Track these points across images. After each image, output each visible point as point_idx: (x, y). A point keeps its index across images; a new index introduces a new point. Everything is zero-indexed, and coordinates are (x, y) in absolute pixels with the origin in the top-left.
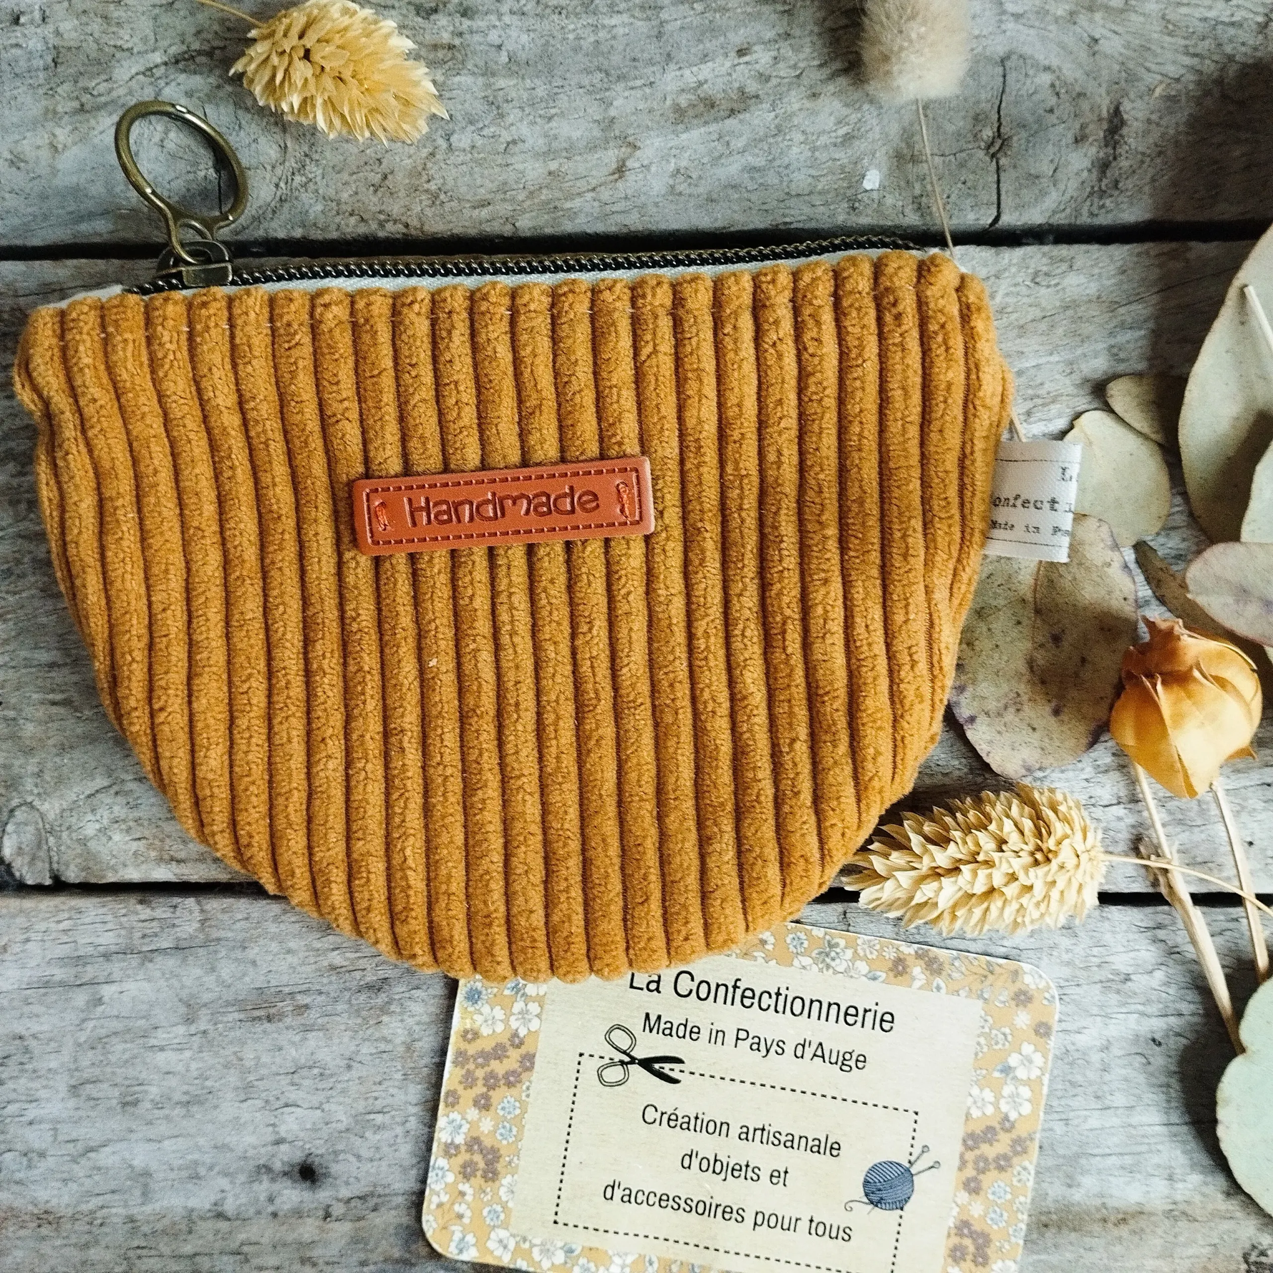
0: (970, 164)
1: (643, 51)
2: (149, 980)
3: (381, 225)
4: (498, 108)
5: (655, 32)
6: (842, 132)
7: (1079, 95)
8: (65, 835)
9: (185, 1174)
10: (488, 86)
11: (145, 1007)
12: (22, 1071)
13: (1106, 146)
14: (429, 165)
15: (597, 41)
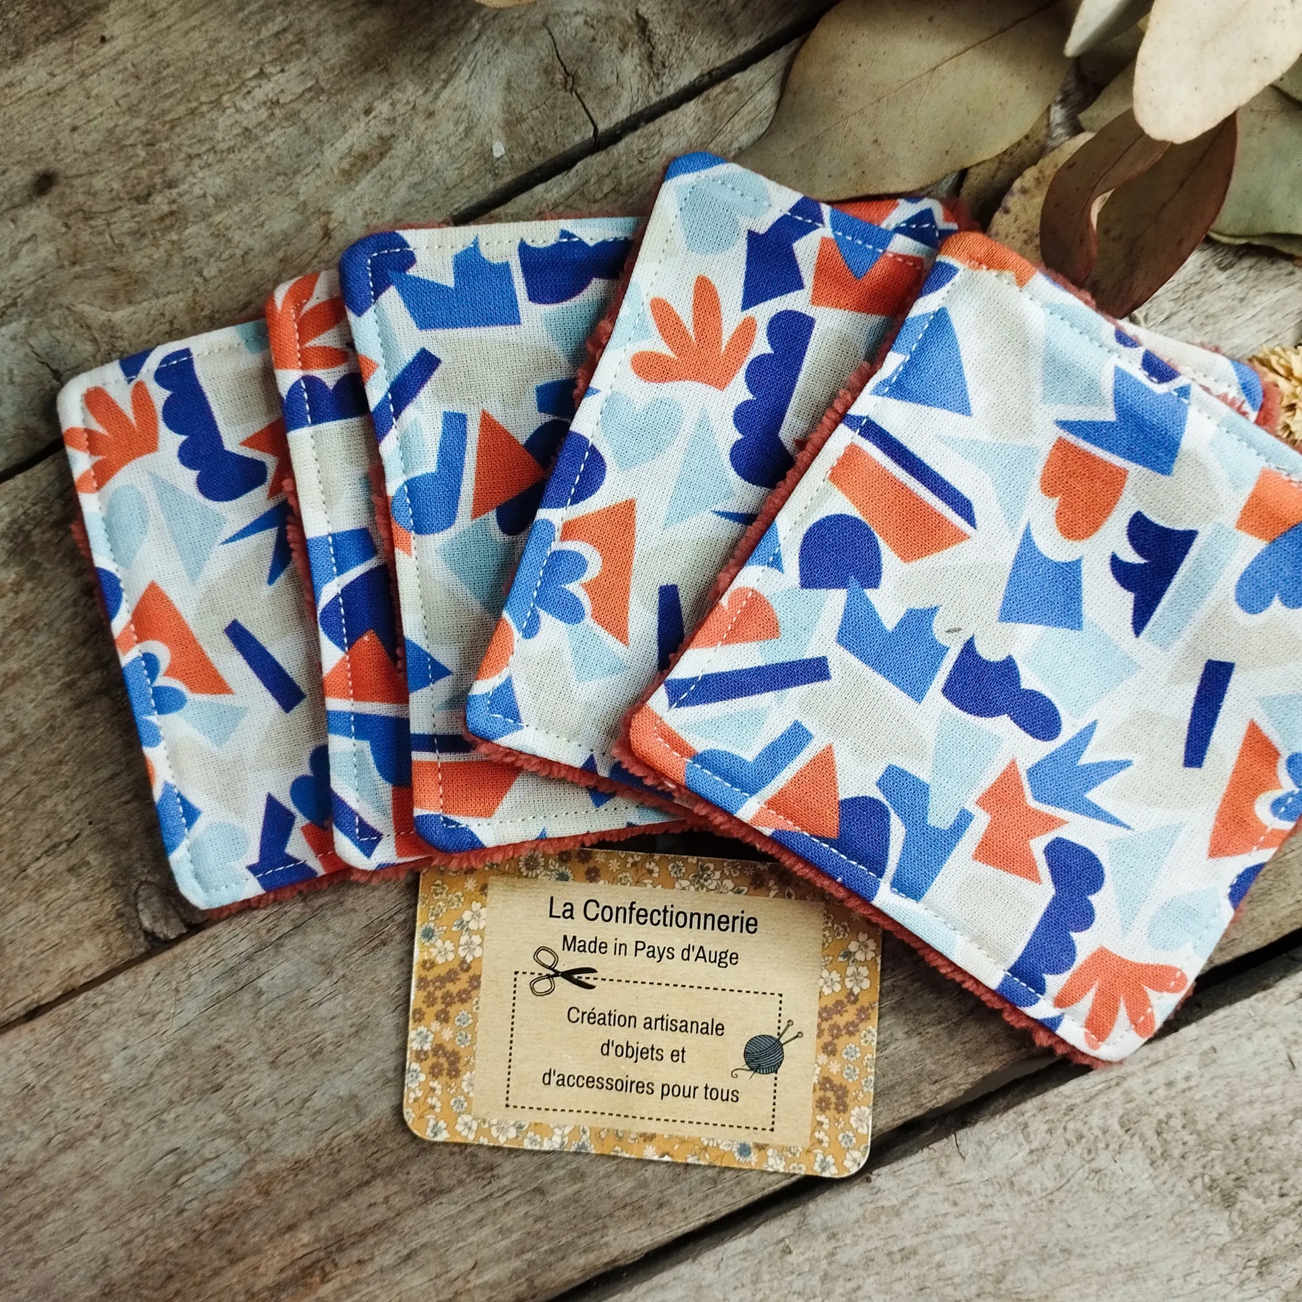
0: (559, 103)
1: (301, 147)
2: (287, 960)
4: (224, 236)
5: (302, 130)
6: (462, 128)
7: (607, 19)
9: (379, 1083)
10: (209, 226)
11: (293, 981)
12: (232, 1069)
13: (643, 43)
14: (198, 299)
15: (268, 157)
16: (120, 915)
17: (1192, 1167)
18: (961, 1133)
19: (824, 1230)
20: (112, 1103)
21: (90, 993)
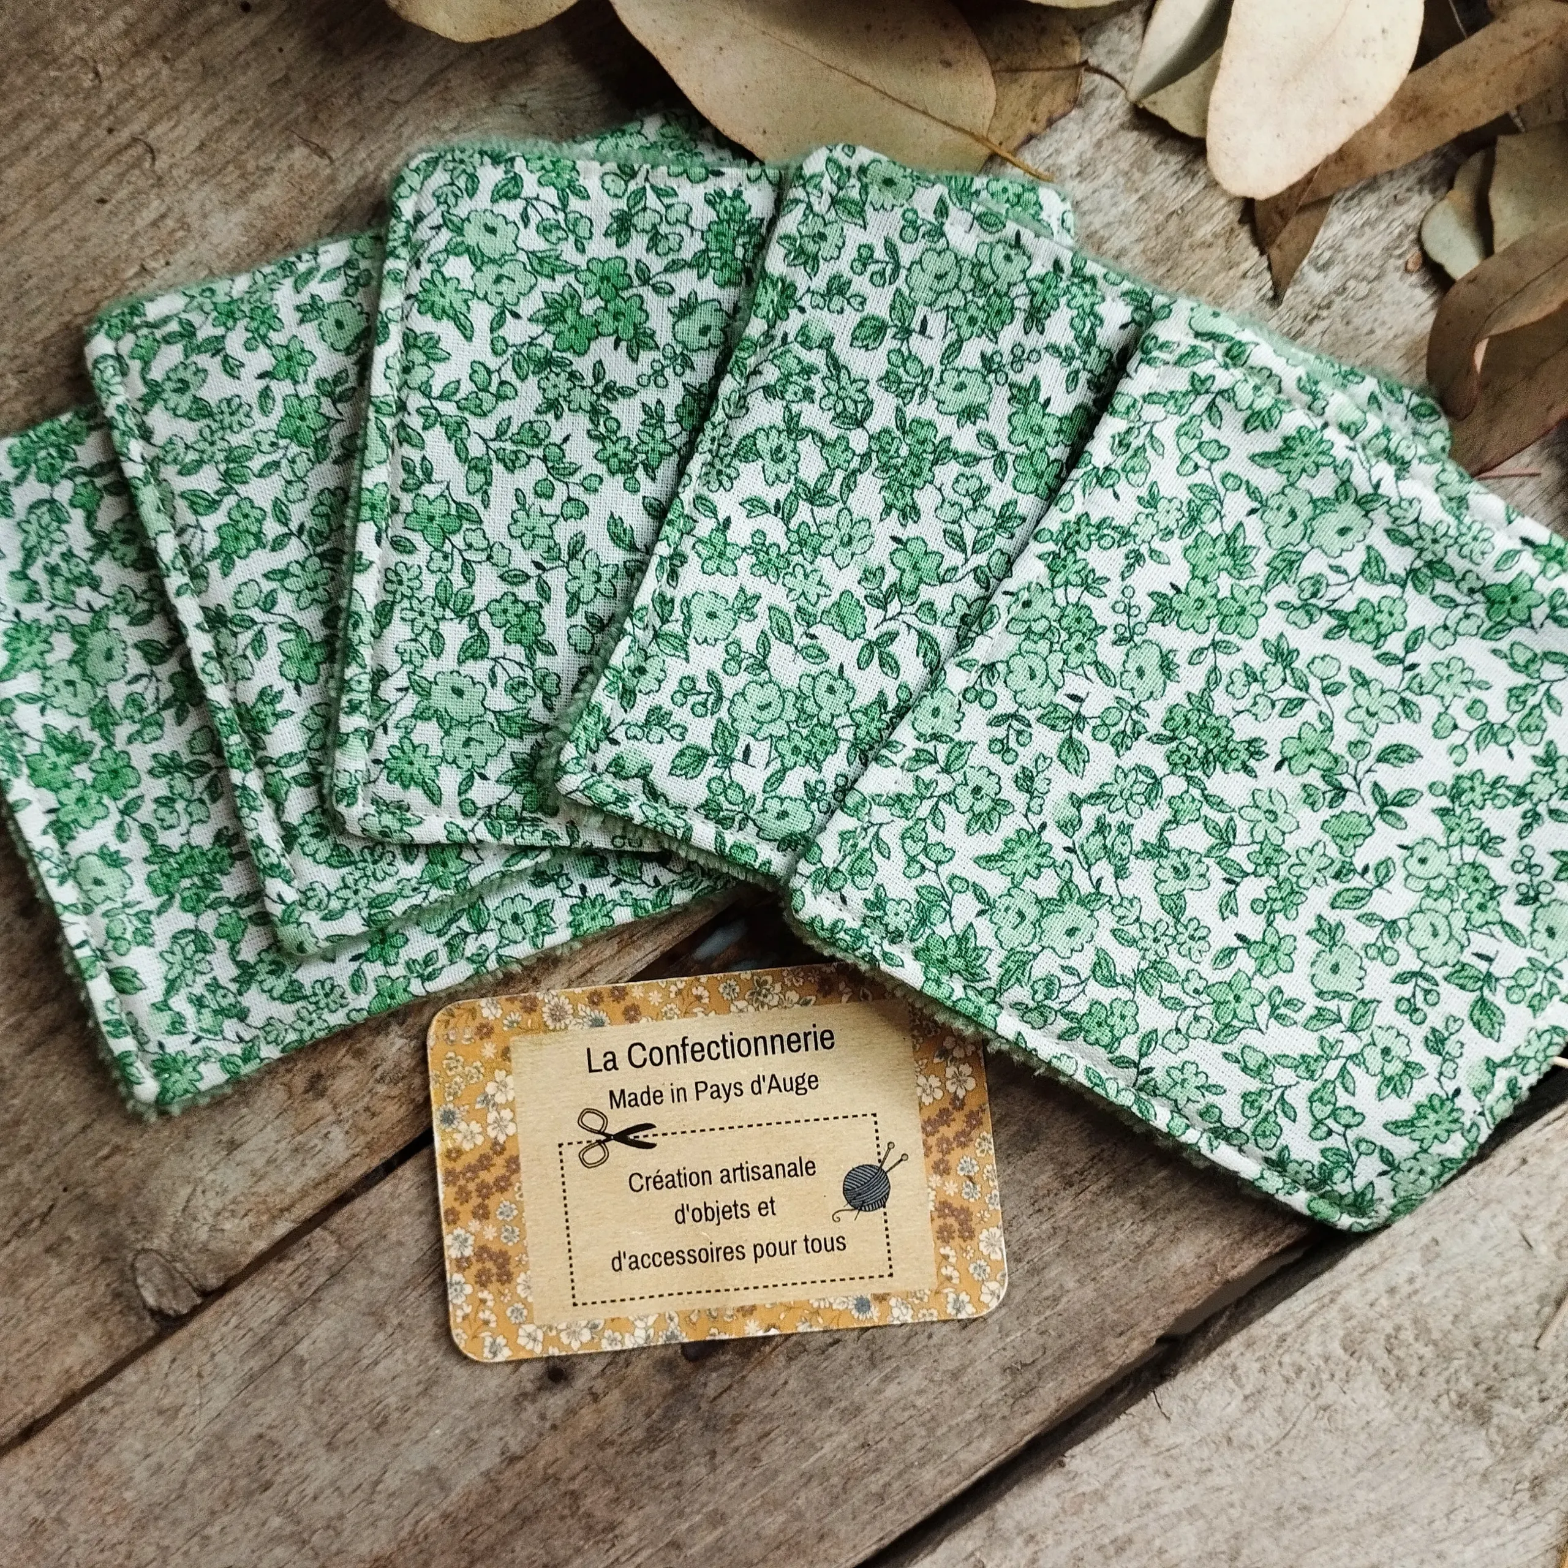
2: (328, 1318)
8: (186, 1254)
9: (462, 1448)
16: (117, 1295)
17: (1434, 1384)
18: (1161, 1390)
19: (1020, 1533)
20: (141, 1526)
21: (95, 1396)
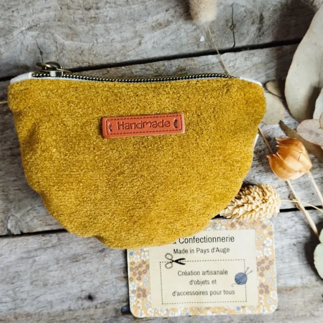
0: (227, 32)
1: (142, 13)
3: (83, 63)
4: (108, 31)
5: (145, 8)
7: (252, 12)
10: (105, 26)
13: (260, 24)
14: (93, 47)
15: (131, 13)
